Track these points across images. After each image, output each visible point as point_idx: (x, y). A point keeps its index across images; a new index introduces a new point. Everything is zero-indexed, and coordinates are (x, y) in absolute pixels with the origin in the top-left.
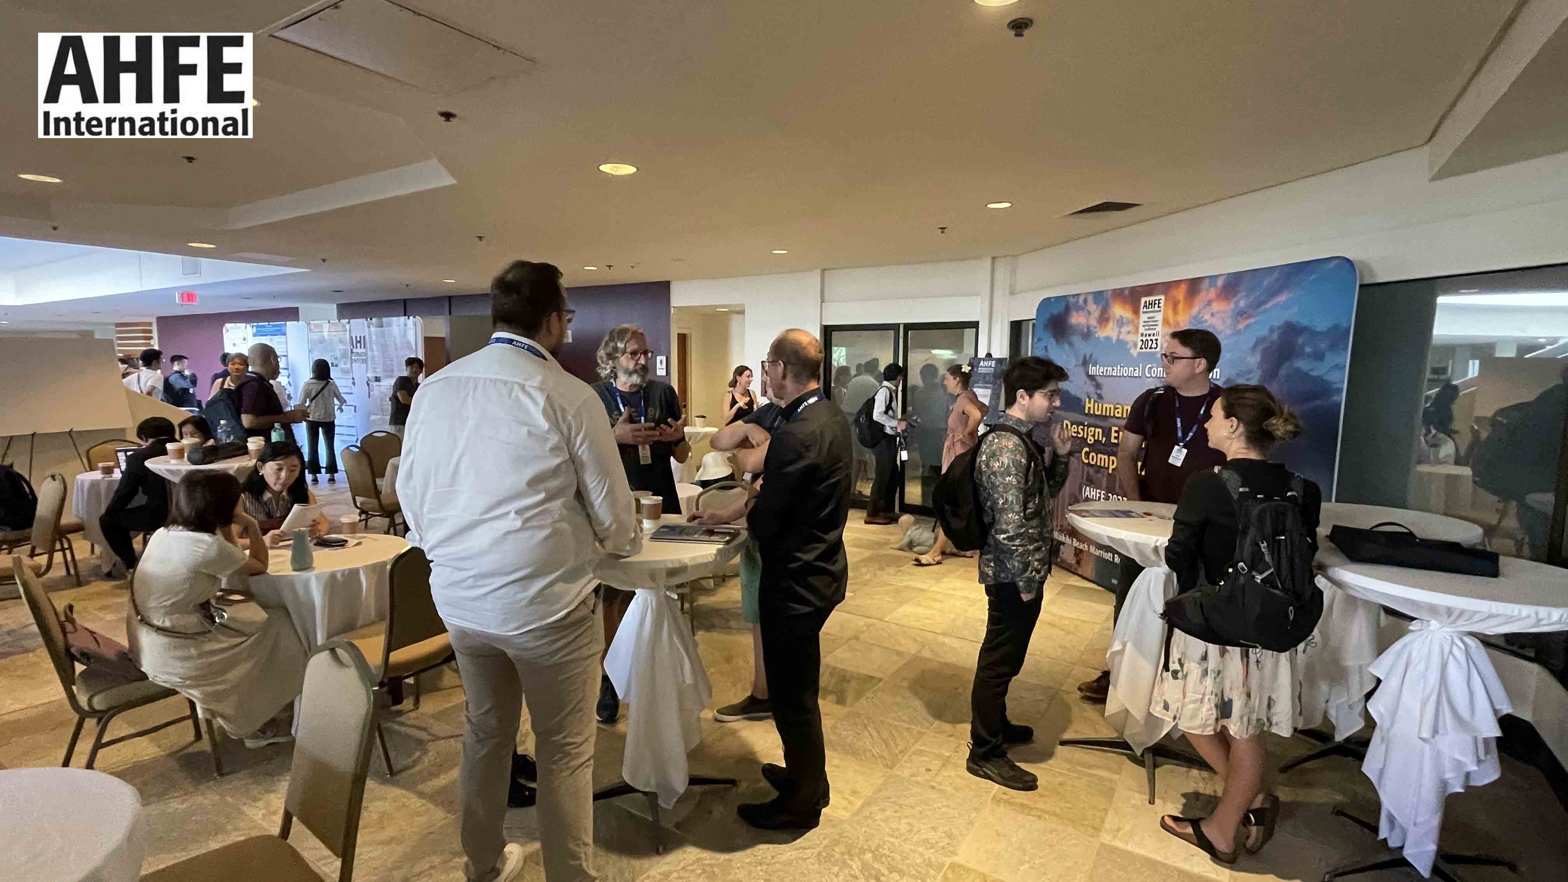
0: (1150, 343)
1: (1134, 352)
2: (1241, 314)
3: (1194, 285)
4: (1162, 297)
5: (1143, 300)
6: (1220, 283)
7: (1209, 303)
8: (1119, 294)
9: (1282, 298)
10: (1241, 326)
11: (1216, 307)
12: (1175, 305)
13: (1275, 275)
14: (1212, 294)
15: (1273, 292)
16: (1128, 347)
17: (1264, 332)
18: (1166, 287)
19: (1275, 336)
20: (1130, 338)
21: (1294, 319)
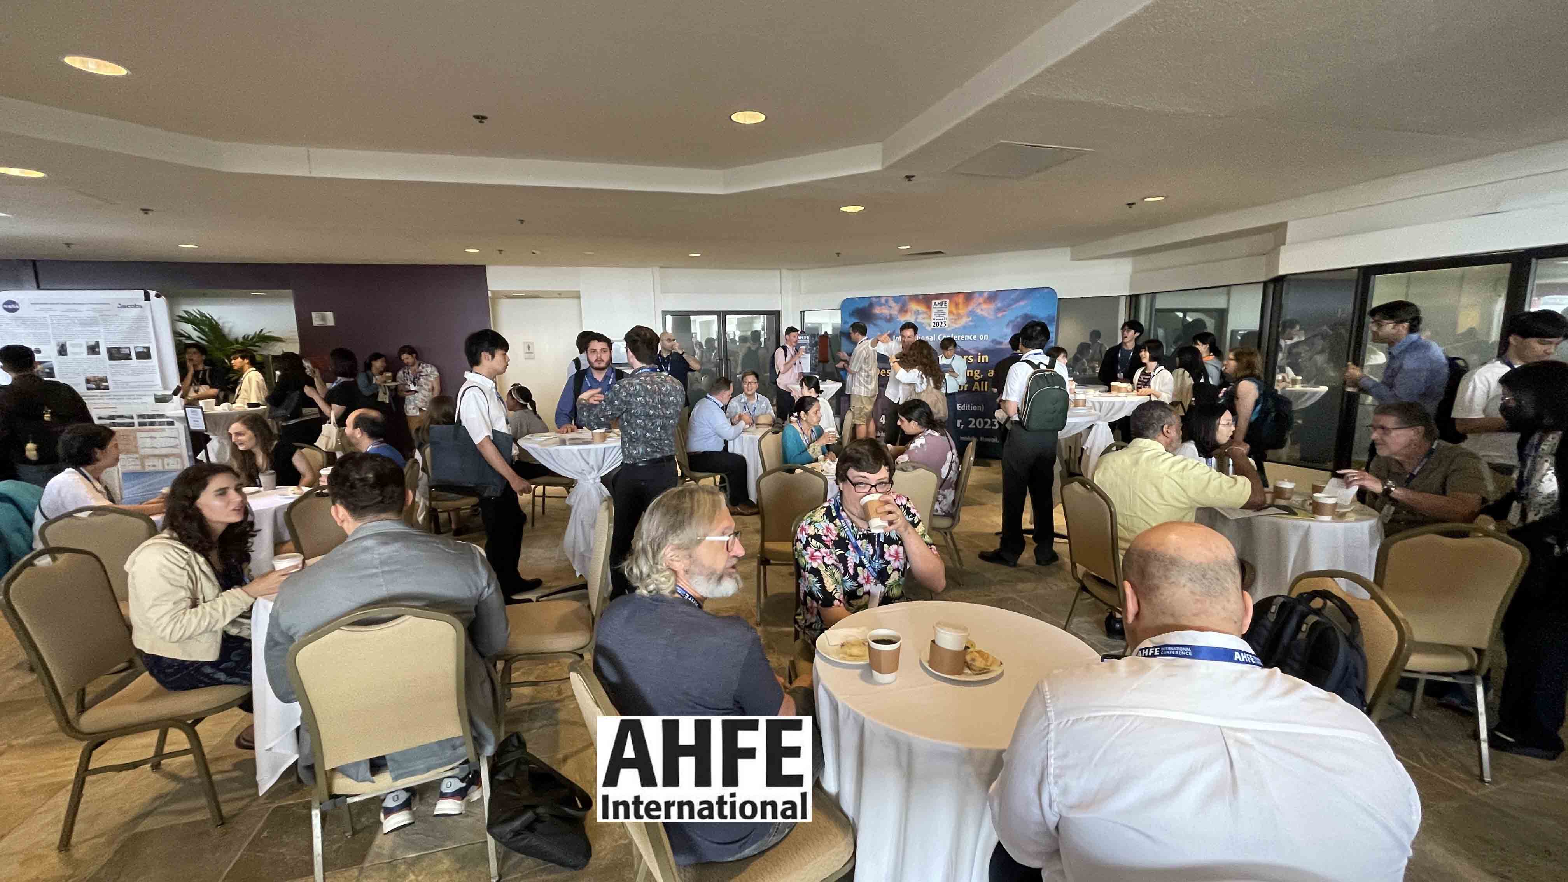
0: (941, 324)
1: (929, 329)
2: (999, 310)
3: (969, 296)
4: (948, 301)
5: (933, 302)
6: (986, 295)
7: (980, 304)
8: (915, 298)
9: (1022, 303)
10: (1000, 315)
11: (984, 306)
12: (957, 305)
13: (1017, 294)
14: (981, 300)
15: (1017, 300)
17: (1013, 318)
18: (950, 296)
19: (1019, 320)
21: (1029, 313)
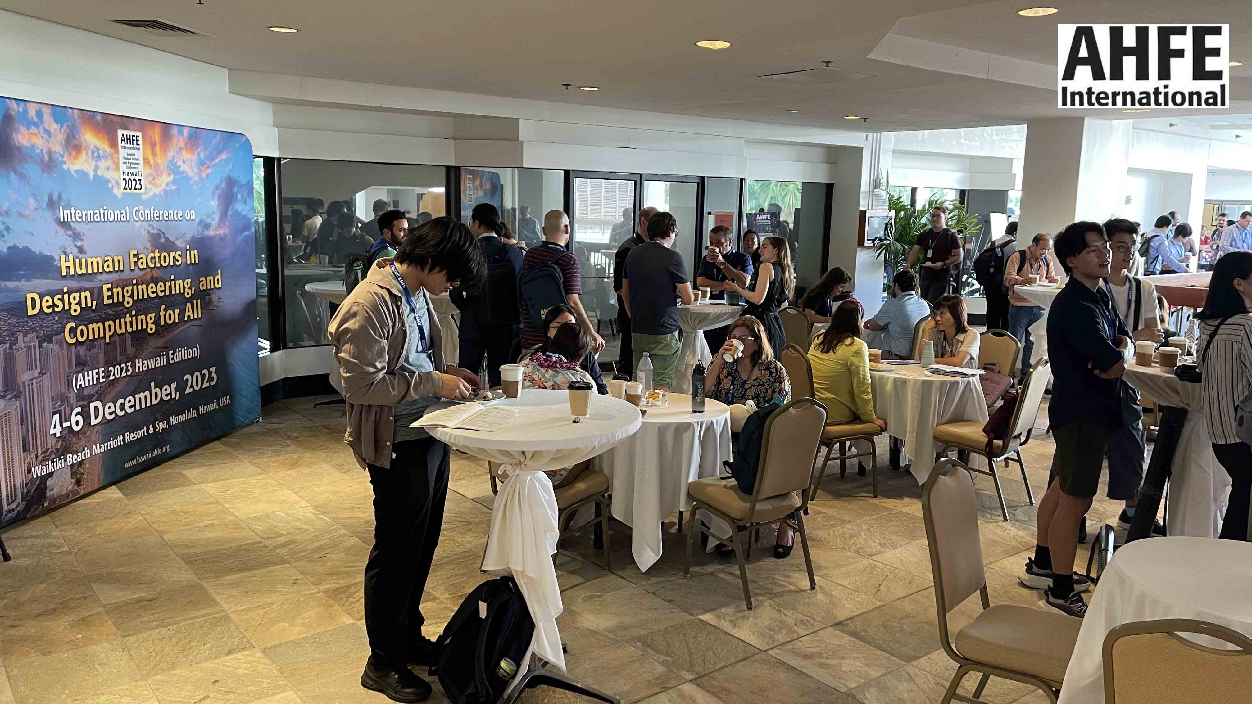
0: (134, 183)
1: (118, 192)
3: (166, 130)
4: (140, 134)
5: (120, 133)
6: (186, 133)
8: (89, 118)
12: (153, 145)
16: (110, 185)
18: (143, 124)
20: (108, 175)
